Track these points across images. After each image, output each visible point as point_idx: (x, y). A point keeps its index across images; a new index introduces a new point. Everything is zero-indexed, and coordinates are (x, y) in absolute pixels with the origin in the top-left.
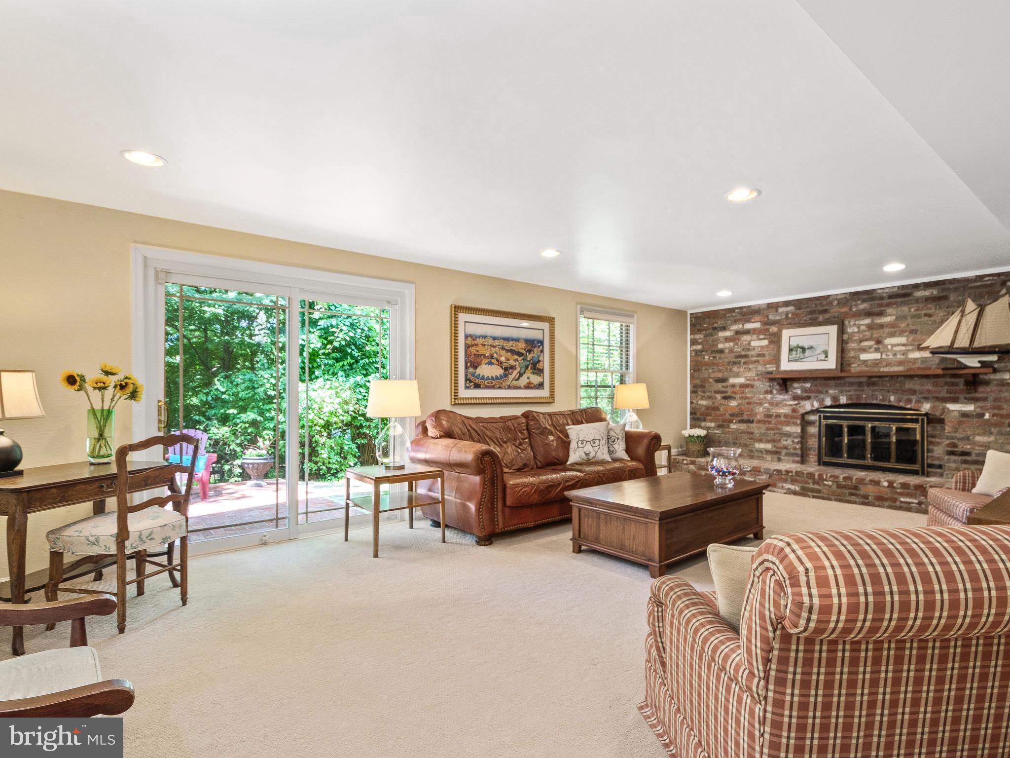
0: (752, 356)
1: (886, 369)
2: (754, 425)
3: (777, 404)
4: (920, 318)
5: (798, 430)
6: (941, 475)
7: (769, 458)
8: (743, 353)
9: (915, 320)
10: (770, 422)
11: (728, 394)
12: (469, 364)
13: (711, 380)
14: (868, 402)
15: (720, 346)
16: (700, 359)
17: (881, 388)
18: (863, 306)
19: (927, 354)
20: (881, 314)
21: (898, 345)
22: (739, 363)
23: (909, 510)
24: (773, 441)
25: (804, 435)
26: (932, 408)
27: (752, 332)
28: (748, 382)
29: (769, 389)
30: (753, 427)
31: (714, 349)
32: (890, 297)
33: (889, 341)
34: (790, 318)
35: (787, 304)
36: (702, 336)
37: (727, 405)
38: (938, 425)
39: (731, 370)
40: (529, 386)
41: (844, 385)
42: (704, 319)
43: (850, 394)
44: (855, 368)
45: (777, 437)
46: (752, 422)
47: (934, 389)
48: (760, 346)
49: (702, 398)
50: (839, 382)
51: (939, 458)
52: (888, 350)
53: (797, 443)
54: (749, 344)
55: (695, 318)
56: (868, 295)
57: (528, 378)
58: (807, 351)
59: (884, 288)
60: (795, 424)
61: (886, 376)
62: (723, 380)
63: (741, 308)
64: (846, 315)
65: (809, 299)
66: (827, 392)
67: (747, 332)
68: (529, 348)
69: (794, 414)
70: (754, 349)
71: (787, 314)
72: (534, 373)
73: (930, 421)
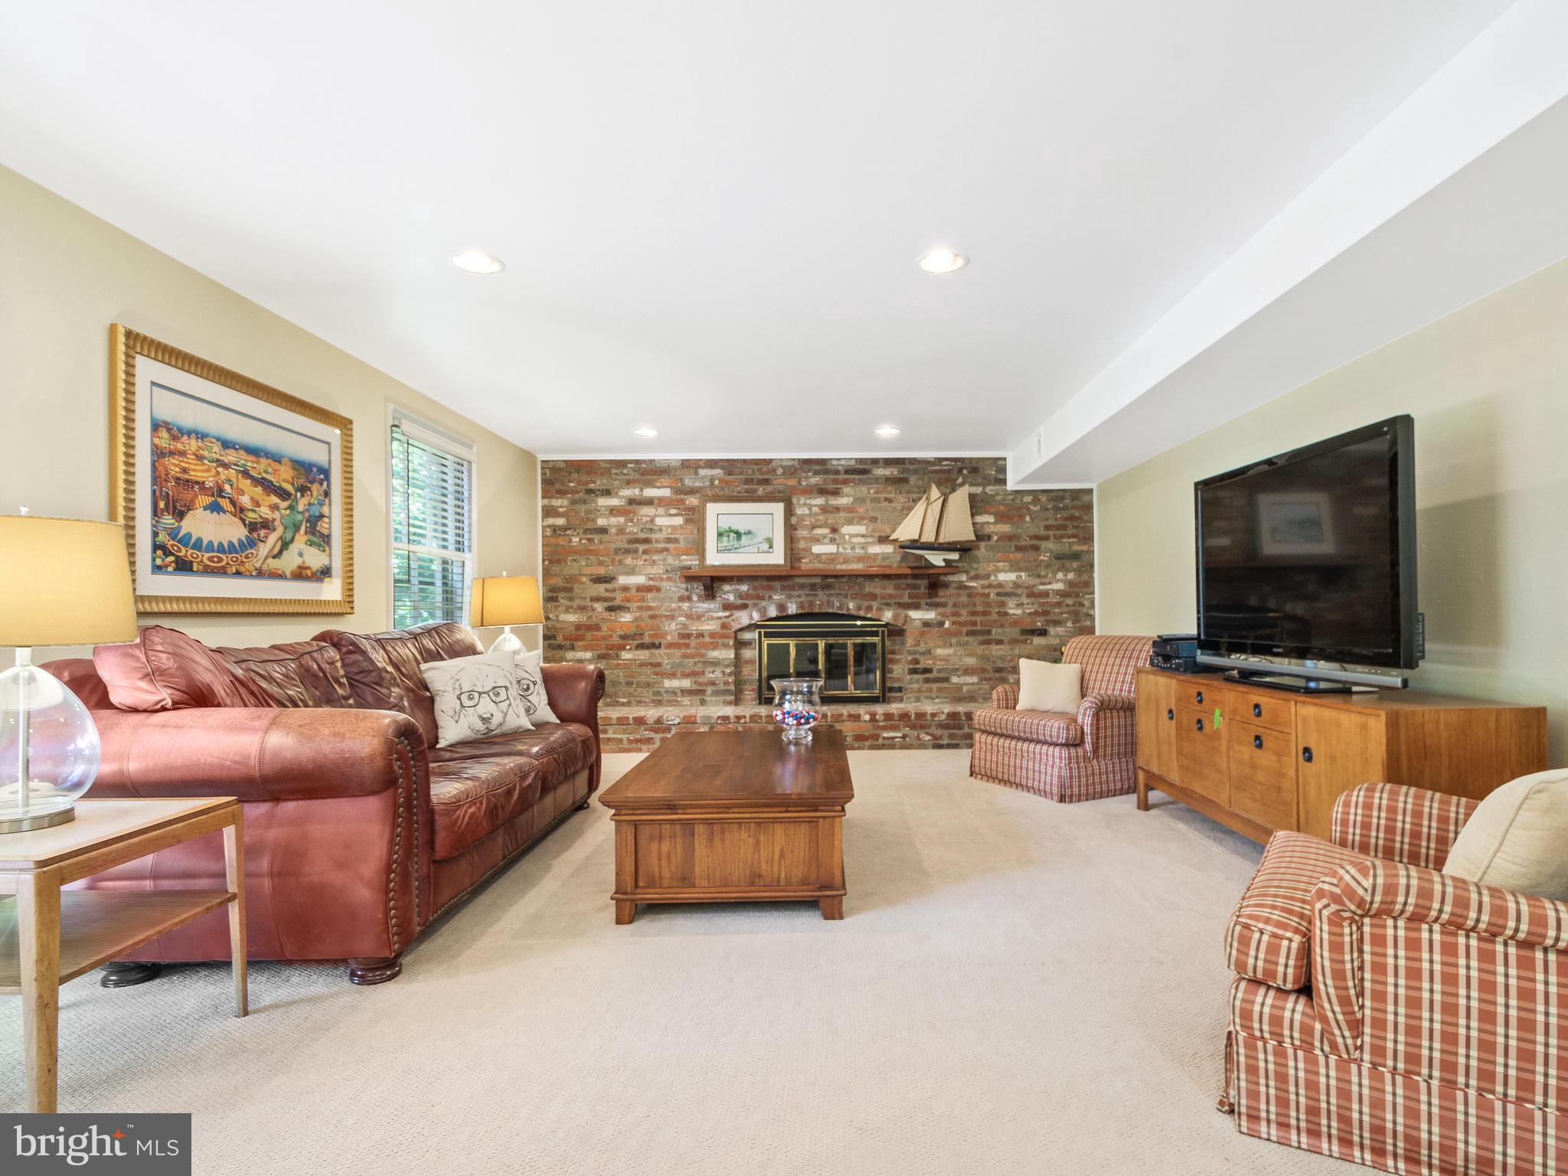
0: (657, 541)
1: (844, 567)
2: (662, 651)
3: (699, 617)
4: (879, 502)
5: (731, 654)
6: (901, 700)
7: (686, 701)
8: (642, 536)
9: (875, 504)
10: (687, 646)
11: (617, 603)
12: (162, 505)
13: (584, 579)
14: (824, 611)
15: (601, 522)
16: (561, 541)
17: (837, 592)
18: (815, 480)
19: (888, 549)
20: (836, 493)
21: (856, 536)
22: (636, 551)
23: (892, 747)
24: (692, 674)
25: (738, 661)
26: (896, 616)
27: (656, 502)
28: (651, 583)
29: (686, 593)
30: (661, 655)
31: (590, 525)
32: (847, 472)
33: (847, 530)
34: (717, 487)
35: (711, 464)
36: (565, 502)
37: (616, 621)
38: (898, 638)
39: (620, 562)
40: (301, 574)
41: (792, 588)
42: (570, 474)
43: (800, 600)
44: (806, 565)
45: (698, 668)
46: (659, 646)
47: (896, 593)
48: (670, 526)
49: (568, 610)
50: (787, 583)
51: (898, 680)
52: (845, 542)
53: (730, 675)
54: (652, 521)
55: (551, 469)
56: (820, 466)
57: (301, 555)
58: (744, 537)
59: (839, 459)
60: (726, 646)
61: (843, 576)
62: (608, 579)
63: (637, 462)
64: (794, 491)
65: (745, 461)
66: (770, 597)
67: (649, 502)
68: (302, 481)
69: (725, 631)
70: (661, 530)
71: (712, 481)
72: (311, 544)
73: (891, 633)
